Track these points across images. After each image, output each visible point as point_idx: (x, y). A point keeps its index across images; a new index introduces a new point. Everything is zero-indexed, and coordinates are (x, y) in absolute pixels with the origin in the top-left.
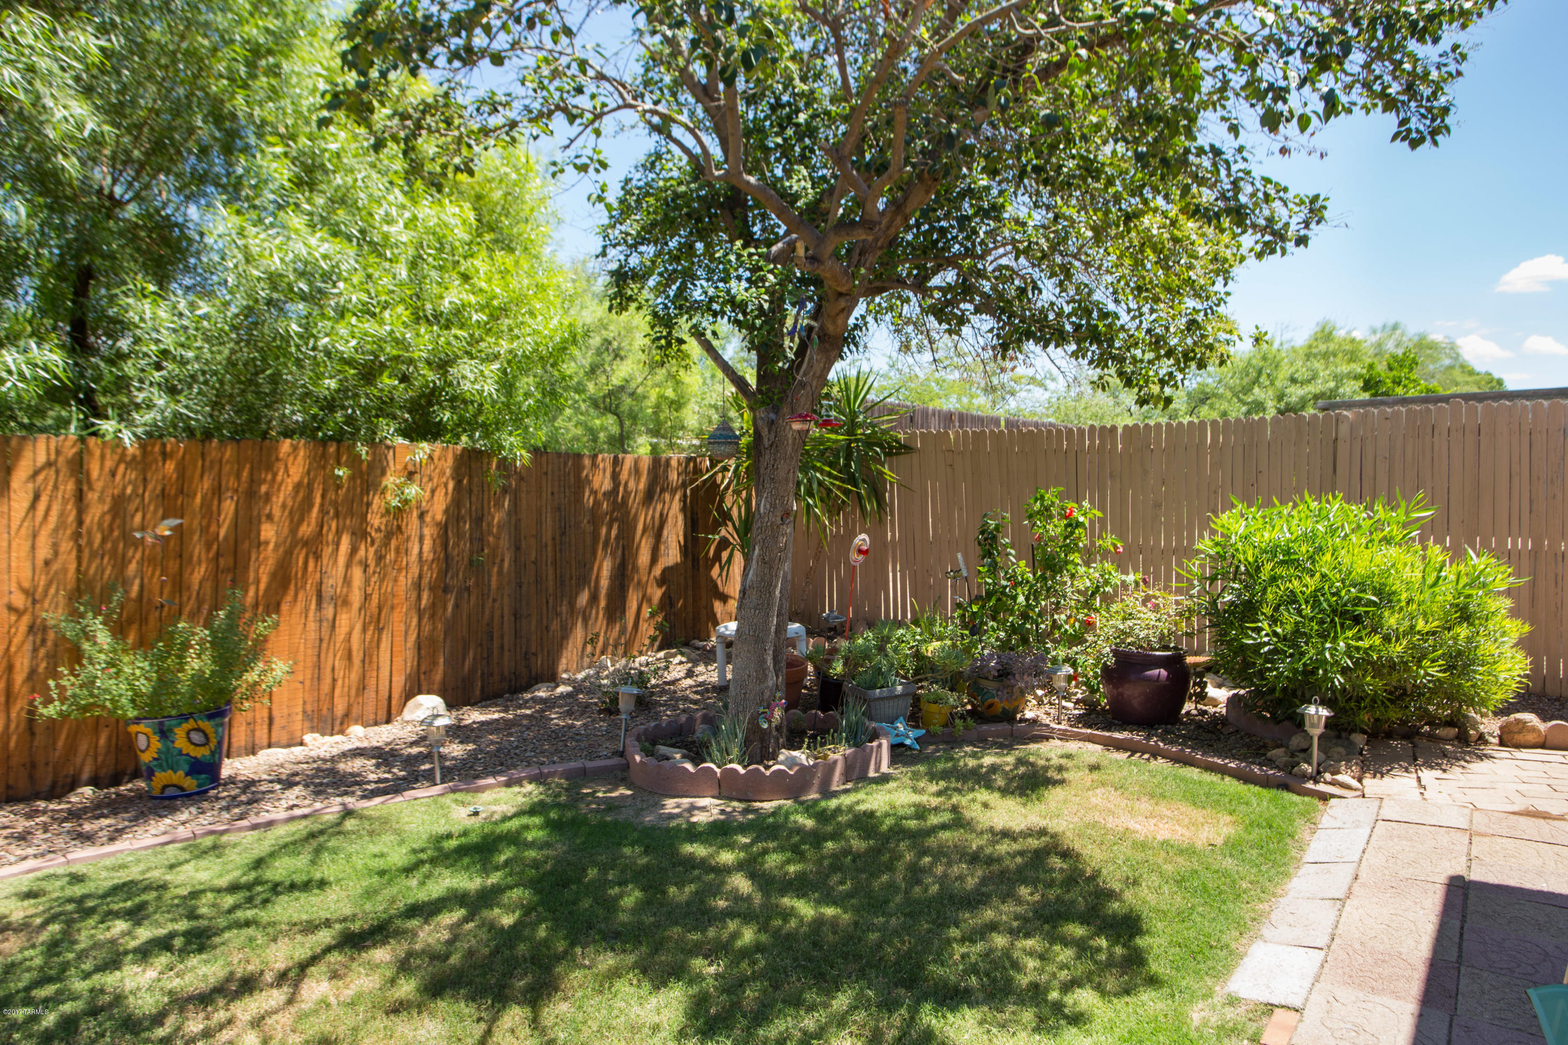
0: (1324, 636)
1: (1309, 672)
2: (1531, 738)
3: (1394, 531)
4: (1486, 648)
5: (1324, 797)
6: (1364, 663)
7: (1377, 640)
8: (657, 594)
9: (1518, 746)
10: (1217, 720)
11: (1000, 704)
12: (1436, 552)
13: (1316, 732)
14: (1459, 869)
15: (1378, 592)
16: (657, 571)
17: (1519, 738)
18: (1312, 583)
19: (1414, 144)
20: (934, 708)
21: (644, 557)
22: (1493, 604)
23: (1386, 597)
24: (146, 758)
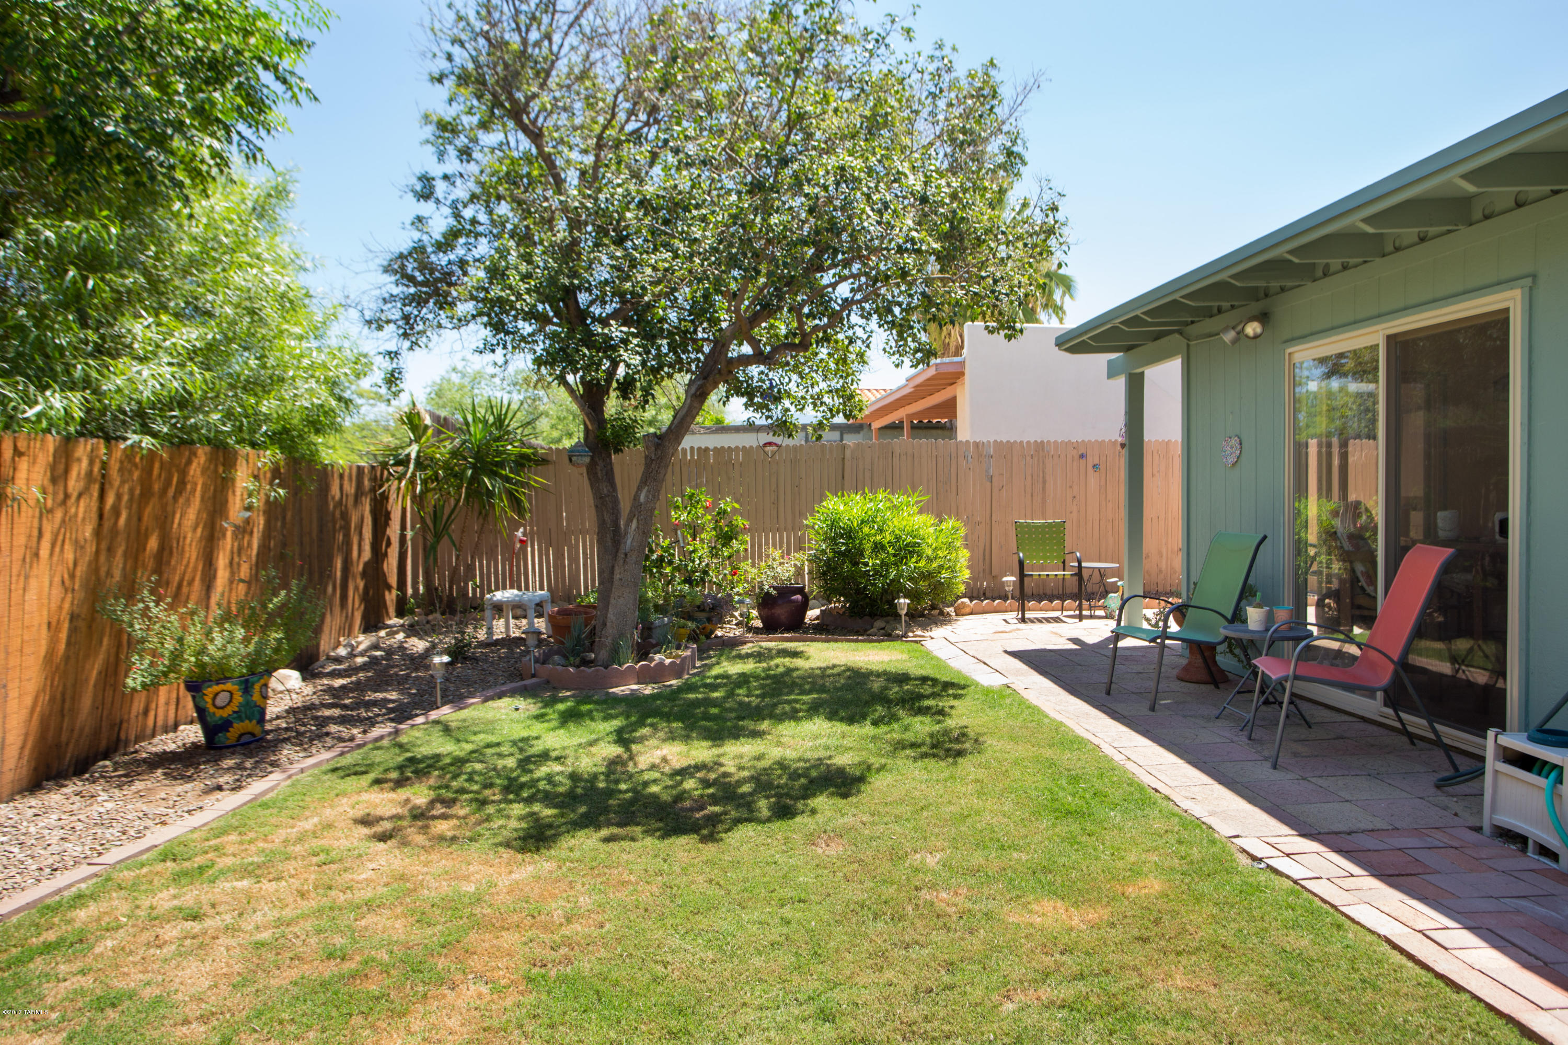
1: (896, 582)
2: (968, 610)
5: (918, 642)
6: (920, 574)
7: (924, 562)
9: (963, 615)
11: (710, 627)
12: (931, 520)
13: (903, 612)
15: (920, 539)
16: (361, 567)
17: (964, 611)
18: (888, 537)
21: (355, 553)
24: (225, 713)
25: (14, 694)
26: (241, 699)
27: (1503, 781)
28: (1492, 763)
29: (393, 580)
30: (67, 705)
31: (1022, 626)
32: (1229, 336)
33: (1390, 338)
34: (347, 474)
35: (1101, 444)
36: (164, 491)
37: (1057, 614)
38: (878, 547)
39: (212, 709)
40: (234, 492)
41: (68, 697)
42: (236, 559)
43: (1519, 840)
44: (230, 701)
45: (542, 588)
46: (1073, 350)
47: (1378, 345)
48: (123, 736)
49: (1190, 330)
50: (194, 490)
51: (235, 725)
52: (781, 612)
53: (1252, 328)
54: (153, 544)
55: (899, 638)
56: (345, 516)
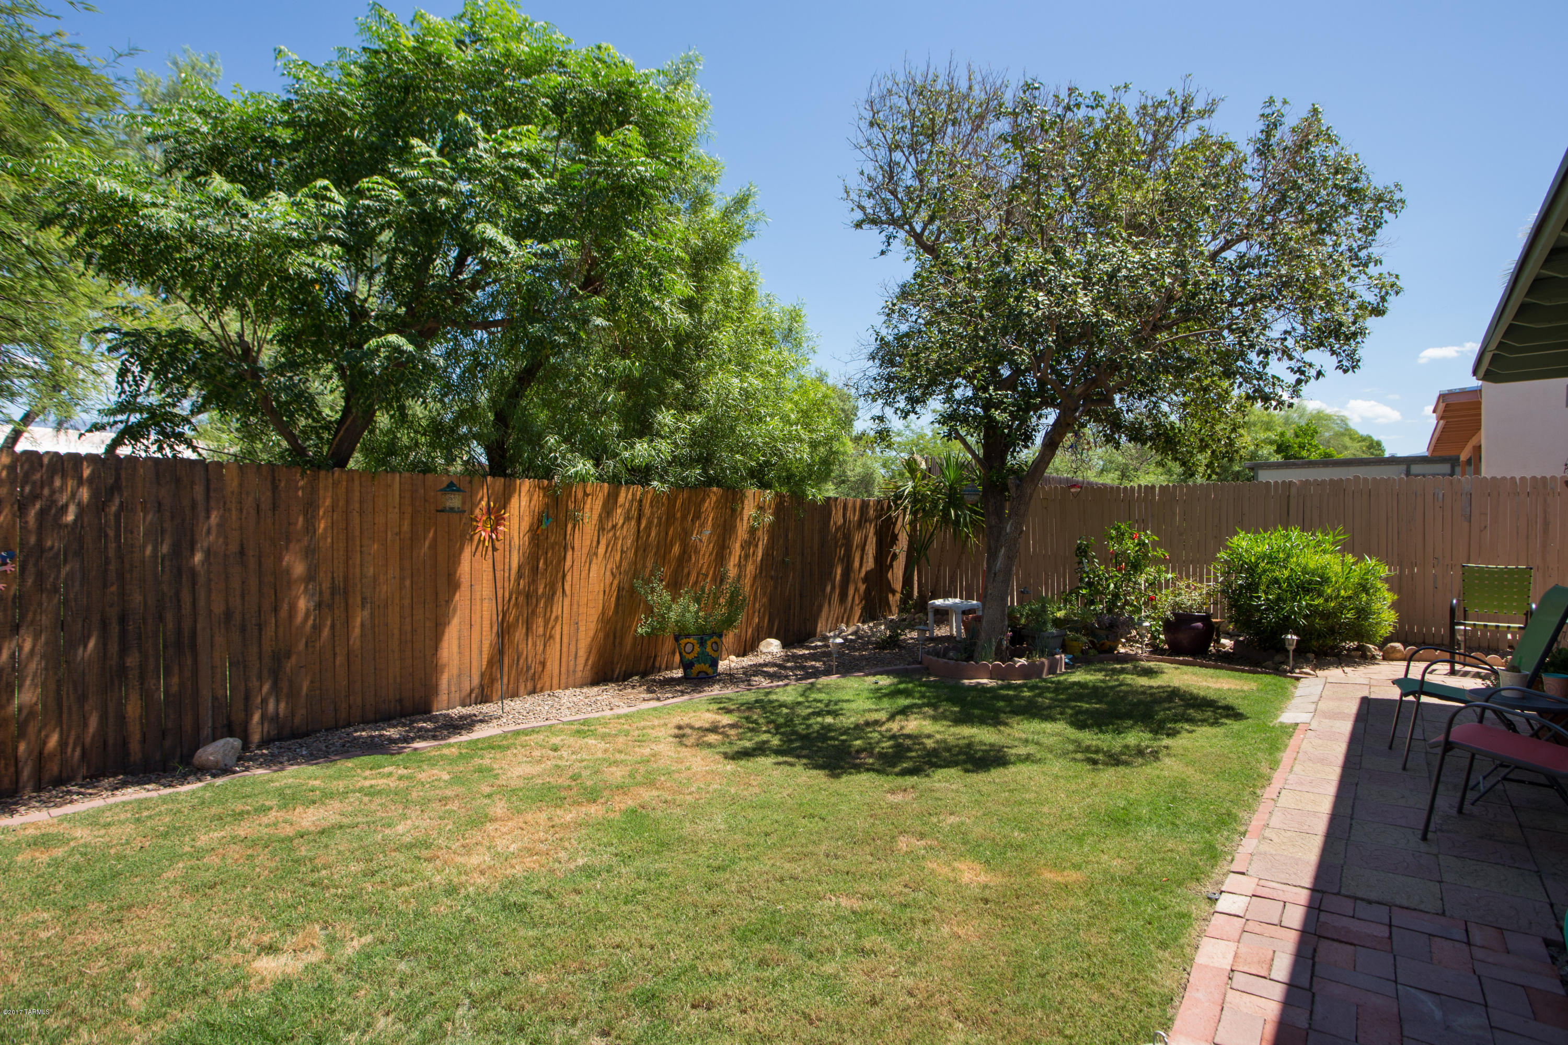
0: (1294, 600)
1: (1287, 618)
2: (1398, 655)
3: (1327, 546)
4: (1376, 606)
5: (1298, 679)
6: (1315, 612)
7: (1321, 600)
8: (862, 587)
9: (1392, 660)
10: (1226, 653)
11: (1108, 644)
12: (1350, 558)
13: (1291, 648)
14: (1365, 693)
15: (1321, 577)
16: (863, 574)
17: (1393, 656)
18: (1286, 573)
19: (1345, 371)
20: (1075, 644)
21: (857, 564)
22: (1379, 585)
23: (1325, 580)
24: (690, 657)
25: (582, 628)
26: (699, 650)
29: (898, 586)
30: (618, 640)
34: (850, 505)
36: (684, 517)
39: (684, 654)
40: (742, 520)
41: (618, 635)
42: (743, 562)
44: (693, 650)
48: (657, 665)
50: (706, 518)
51: (696, 665)
54: (676, 549)
56: (848, 538)
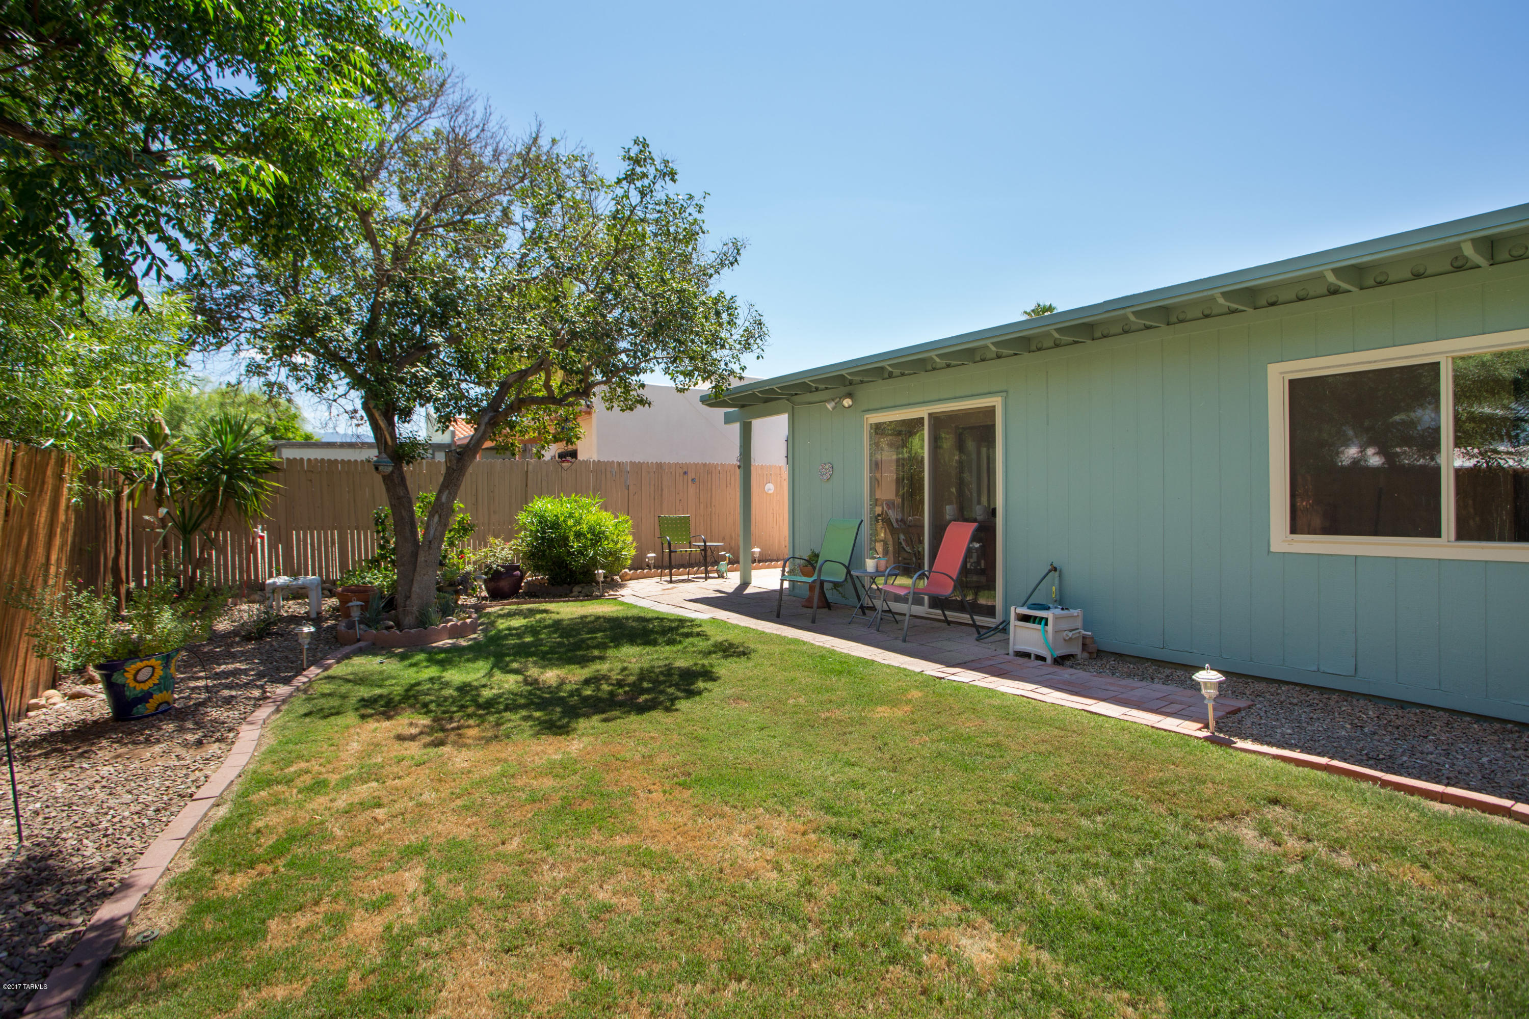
2: (628, 577)
24: (145, 687)
26: (161, 673)
27: (1018, 630)
28: (1013, 621)
31: (671, 585)
32: (830, 406)
33: (930, 414)
35: (696, 465)
37: (686, 577)
38: (579, 535)
39: (132, 684)
43: (1027, 655)
44: (152, 675)
45: (314, 574)
46: (711, 405)
47: (923, 419)
49: (795, 398)
51: (155, 696)
52: (505, 584)
53: (847, 402)
55: (598, 597)
